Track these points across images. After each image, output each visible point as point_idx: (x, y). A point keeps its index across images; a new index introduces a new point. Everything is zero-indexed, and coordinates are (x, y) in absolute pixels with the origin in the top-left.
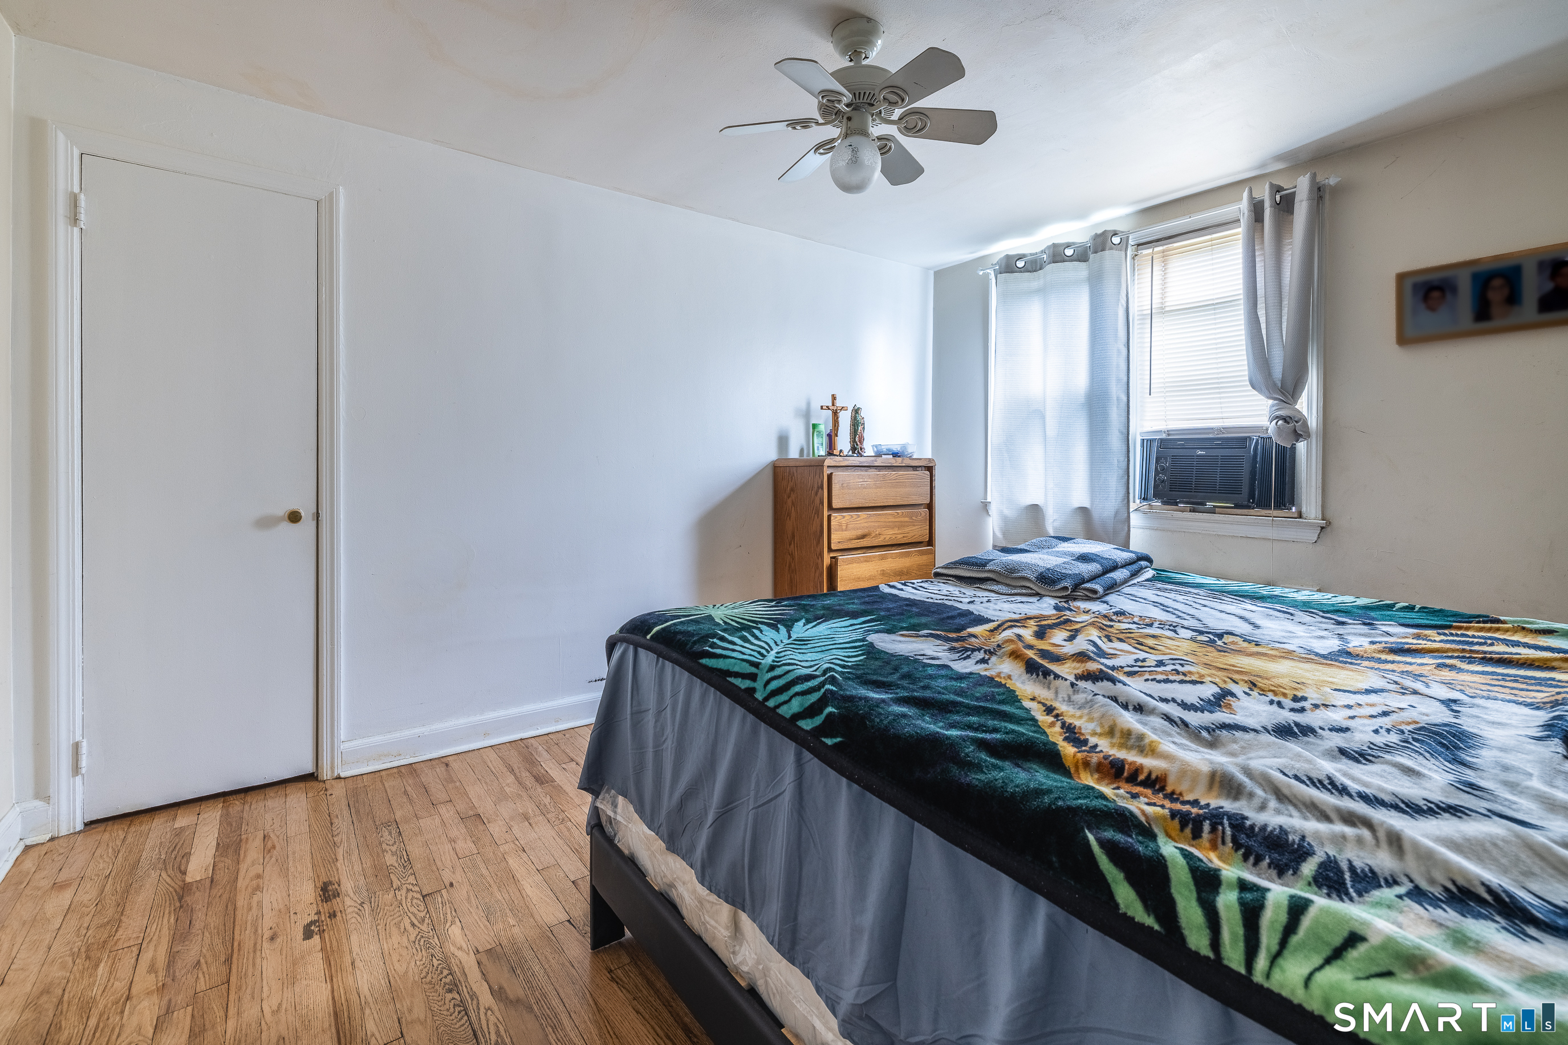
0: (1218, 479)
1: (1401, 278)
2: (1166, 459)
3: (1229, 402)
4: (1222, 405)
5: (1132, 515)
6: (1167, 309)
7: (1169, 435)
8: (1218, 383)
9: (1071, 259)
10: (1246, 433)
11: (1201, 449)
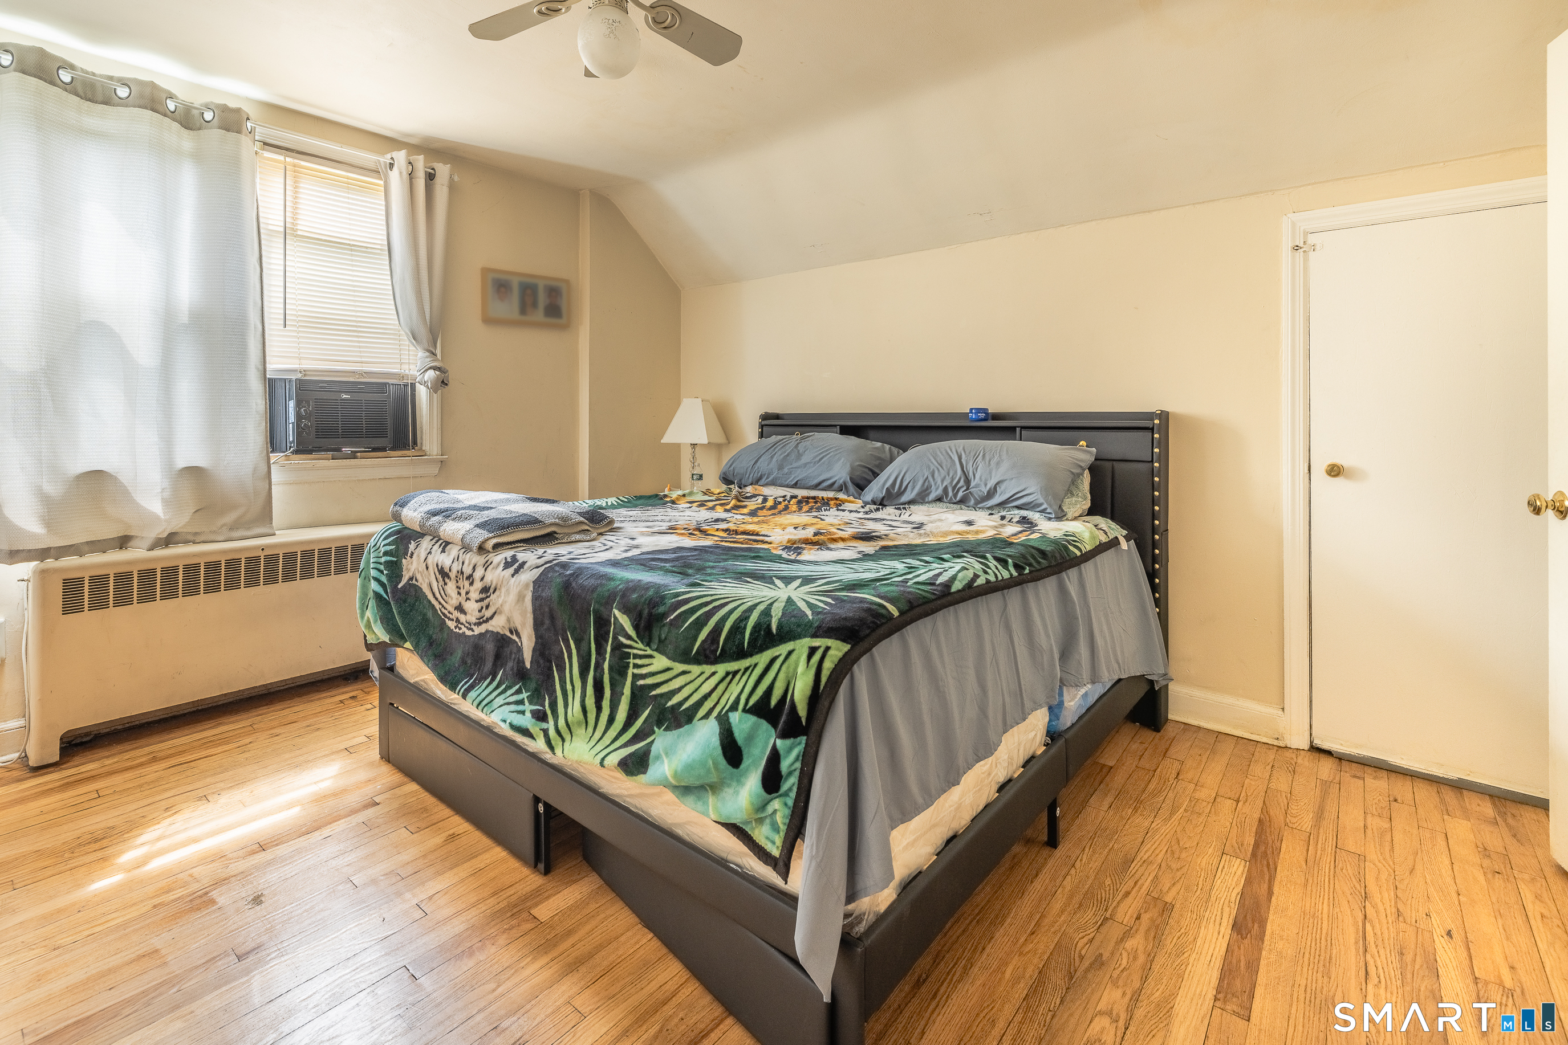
0: (364, 423)
1: (485, 271)
2: (308, 402)
3: (367, 347)
4: (361, 350)
5: (272, 466)
6: (299, 233)
7: (305, 375)
8: (356, 326)
9: (171, 115)
10: (384, 379)
11: (346, 392)
